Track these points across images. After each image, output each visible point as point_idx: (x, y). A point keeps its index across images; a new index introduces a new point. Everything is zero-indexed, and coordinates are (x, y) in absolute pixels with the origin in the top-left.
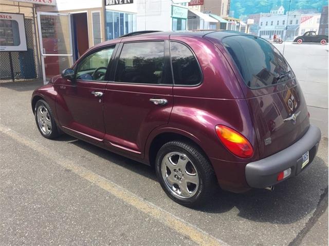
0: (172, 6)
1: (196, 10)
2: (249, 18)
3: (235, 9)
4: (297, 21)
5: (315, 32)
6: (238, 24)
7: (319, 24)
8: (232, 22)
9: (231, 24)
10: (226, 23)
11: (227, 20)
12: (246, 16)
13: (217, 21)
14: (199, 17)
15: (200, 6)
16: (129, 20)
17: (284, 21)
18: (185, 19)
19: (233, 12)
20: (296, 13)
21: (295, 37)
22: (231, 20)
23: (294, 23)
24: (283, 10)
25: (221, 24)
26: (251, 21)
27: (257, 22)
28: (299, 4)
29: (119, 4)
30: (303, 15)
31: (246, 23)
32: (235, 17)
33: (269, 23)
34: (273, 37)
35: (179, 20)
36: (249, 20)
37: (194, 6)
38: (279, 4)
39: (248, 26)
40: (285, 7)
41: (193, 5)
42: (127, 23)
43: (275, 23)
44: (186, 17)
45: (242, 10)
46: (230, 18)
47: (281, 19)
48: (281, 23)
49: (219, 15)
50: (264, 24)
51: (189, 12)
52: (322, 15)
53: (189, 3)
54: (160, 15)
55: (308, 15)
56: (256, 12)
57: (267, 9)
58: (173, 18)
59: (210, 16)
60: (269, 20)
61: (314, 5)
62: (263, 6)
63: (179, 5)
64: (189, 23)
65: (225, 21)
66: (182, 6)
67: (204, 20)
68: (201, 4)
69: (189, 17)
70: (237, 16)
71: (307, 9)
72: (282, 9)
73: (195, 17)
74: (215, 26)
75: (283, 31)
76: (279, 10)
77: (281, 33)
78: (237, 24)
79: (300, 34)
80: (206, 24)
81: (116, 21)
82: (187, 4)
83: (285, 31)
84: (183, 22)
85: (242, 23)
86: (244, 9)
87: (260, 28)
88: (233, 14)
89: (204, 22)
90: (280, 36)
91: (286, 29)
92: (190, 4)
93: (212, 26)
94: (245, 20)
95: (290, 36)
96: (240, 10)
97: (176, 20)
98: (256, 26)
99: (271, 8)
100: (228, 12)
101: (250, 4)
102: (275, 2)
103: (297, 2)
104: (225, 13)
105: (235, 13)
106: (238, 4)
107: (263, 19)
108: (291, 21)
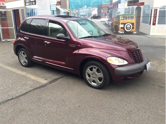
0: (50, 6)
1: (59, 7)
3: (72, 6)
4: (91, 11)
5: (96, 15)
7: (97, 12)
8: (71, 12)
12: (75, 9)
13: (66, 11)
16: (35, 12)
19: (71, 8)
20: (90, 8)
21: (91, 17)
27: (79, 11)
28: (91, 4)
29: (31, 5)
30: (92, 9)
31: (75, 12)
33: (83, 12)
34: (84, 17)
35: (53, 11)
36: (76, 11)
38: (85, 5)
40: (87, 6)
41: (57, 5)
42: (34, 13)
43: (84, 12)
44: (55, 10)
45: (74, 7)
46: (70, 10)
47: (86, 10)
48: (86, 12)
49: (66, 9)
50: (81, 12)
51: (56, 8)
54: (46, 9)
55: (94, 8)
56: (78, 7)
57: (81, 7)
58: (51, 10)
59: (63, 9)
60: (82, 10)
61: (95, 5)
62: (80, 5)
63: (53, 5)
64: (57, 12)
65: (69, 11)
67: (61, 11)
68: (60, 5)
69: (57, 10)
70: (72, 9)
71: (93, 6)
72: (86, 7)
73: (59, 10)
74: (66, 13)
76: (85, 7)
77: (86, 15)
79: (92, 16)
80: (63, 12)
81: (30, 12)
82: (55, 5)
83: (88, 15)
84: (55, 12)
85: (74, 12)
86: (74, 6)
87: (80, 14)
88: (71, 9)
90: (86, 17)
92: (56, 5)
94: (75, 11)
95: (89, 17)
97: (52, 11)
99: (83, 6)
101: (76, 4)
102: (83, 4)
103: (90, 4)
104: (68, 8)
105: (72, 8)
106: (72, 5)
107: (80, 11)
108: (89, 11)
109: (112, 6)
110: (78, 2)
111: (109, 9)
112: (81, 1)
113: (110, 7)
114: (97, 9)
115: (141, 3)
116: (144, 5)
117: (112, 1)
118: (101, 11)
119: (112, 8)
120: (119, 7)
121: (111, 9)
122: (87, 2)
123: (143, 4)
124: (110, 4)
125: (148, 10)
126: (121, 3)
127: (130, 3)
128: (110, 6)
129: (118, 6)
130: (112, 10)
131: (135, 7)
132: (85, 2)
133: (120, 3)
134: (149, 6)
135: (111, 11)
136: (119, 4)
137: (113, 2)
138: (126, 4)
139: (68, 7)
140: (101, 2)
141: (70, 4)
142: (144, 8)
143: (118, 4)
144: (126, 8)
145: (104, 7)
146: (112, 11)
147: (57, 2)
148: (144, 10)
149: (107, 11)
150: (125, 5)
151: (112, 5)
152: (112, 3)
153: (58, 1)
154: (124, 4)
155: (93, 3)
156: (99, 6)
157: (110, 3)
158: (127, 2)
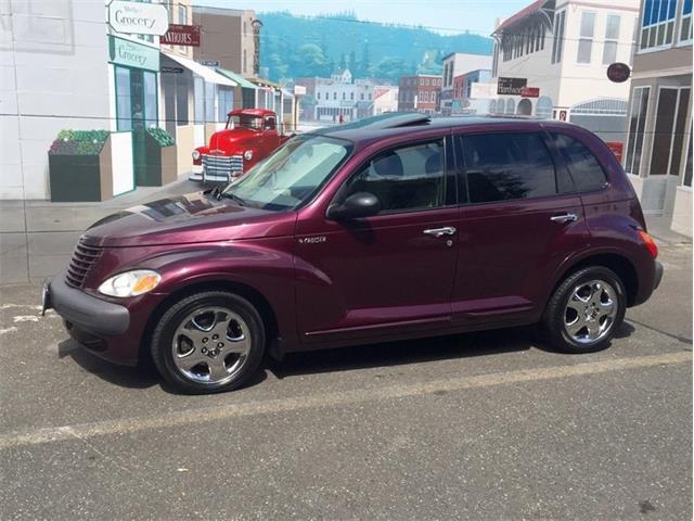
0: (112, 38)
1: (183, 56)
2: (298, 84)
3: (271, 63)
4: (370, 95)
6: (278, 94)
7: (397, 102)
8: (266, 88)
9: (264, 91)
10: (254, 90)
11: (257, 84)
12: (291, 80)
13: (235, 84)
14: (191, 72)
15: (191, 48)
17: (352, 94)
18: (155, 72)
19: (265, 70)
20: (368, 83)
22: (263, 85)
23: (366, 97)
24: (350, 76)
25: (244, 89)
26: (301, 90)
27: (311, 91)
28: (370, 69)
30: (377, 87)
31: (293, 92)
32: (271, 80)
33: (331, 96)
34: (338, 118)
35: (137, 75)
36: (296, 87)
37: (177, 47)
38: (344, 68)
39: (297, 97)
40: (351, 71)
41: (172, 43)
43: (339, 97)
44: (157, 68)
45: (283, 68)
46: (262, 81)
47: (348, 90)
48: (348, 98)
49: (238, 72)
50: (323, 96)
51: (163, 57)
52: (400, 89)
53: (161, 37)
54: (72, 53)
55: (383, 87)
56: (307, 74)
57: (326, 72)
58: (116, 65)
59: (217, 71)
60: (331, 90)
61: (389, 73)
62: (319, 66)
63: (134, 38)
65: (253, 86)
66: (141, 41)
67: (203, 79)
68: (193, 45)
69: (164, 69)
70: (274, 77)
71: (381, 78)
72: (347, 75)
73: (181, 69)
74: (231, 93)
75: (352, 110)
76: (344, 75)
77: (349, 112)
78: (275, 94)
80: (210, 88)
82: (157, 39)
83: (355, 111)
84: (148, 78)
85: (285, 92)
86: (287, 66)
87: (317, 103)
88: (266, 74)
89: (204, 83)
91: (357, 106)
92: (163, 40)
93: (222, 93)
94: (291, 87)
96: (280, 68)
97: (126, 72)
98: (310, 99)
99: (332, 71)
100: (257, 69)
101: (296, 58)
102: (337, 61)
103: (368, 66)
104: (250, 69)
105: (270, 71)
106: (275, 57)
107: (320, 89)
108: (362, 95)
109: (451, 88)
110: (306, 51)
111: (440, 96)
112: (324, 48)
113: (443, 89)
114: (395, 91)
115: (531, 89)
116: (537, 96)
117: (452, 71)
118: (412, 99)
119: (450, 94)
120: (472, 95)
121: (448, 97)
122: (353, 55)
123: (535, 92)
124: (446, 79)
125: (547, 111)
126: (480, 80)
127: (506, 85)
128: (445, 85)
129: (469, 89)
130: (450, 101)
131: (518, 99)
132: (343, 56)
133: (476, 81)
134: (549, 101)
135: (446, 104)
136: (473, 84)
137: (456, 74)
138: (495, 87)
139: (250, 61)
140: (414, 68)
141: (262, 49)
142: (538, 105)
143: (469, 84)
144: (494, 101)
145: (425, 88)
146: (451, 104)
147: (171, 25)
148: (537, 110)
149: (434, 102)
150: (491, 90)
151: (450, 83)
152: (451, 76)
153: (176, 22)
154: (488, 85)
155: (382, 67)
156: (405, 79)
157: (446, 74)
158: (496, 79)
